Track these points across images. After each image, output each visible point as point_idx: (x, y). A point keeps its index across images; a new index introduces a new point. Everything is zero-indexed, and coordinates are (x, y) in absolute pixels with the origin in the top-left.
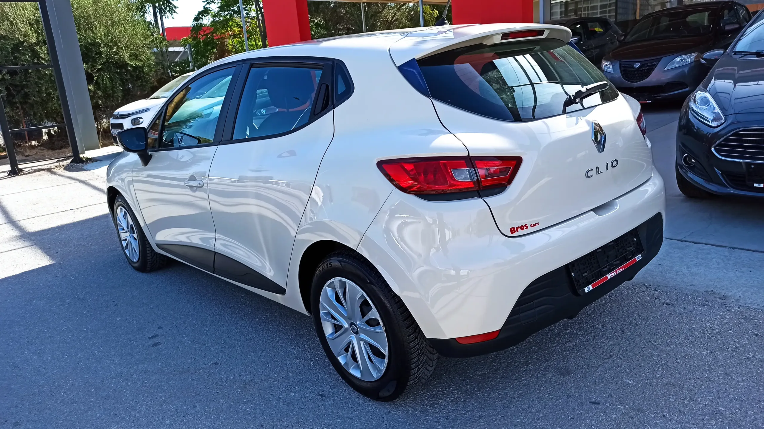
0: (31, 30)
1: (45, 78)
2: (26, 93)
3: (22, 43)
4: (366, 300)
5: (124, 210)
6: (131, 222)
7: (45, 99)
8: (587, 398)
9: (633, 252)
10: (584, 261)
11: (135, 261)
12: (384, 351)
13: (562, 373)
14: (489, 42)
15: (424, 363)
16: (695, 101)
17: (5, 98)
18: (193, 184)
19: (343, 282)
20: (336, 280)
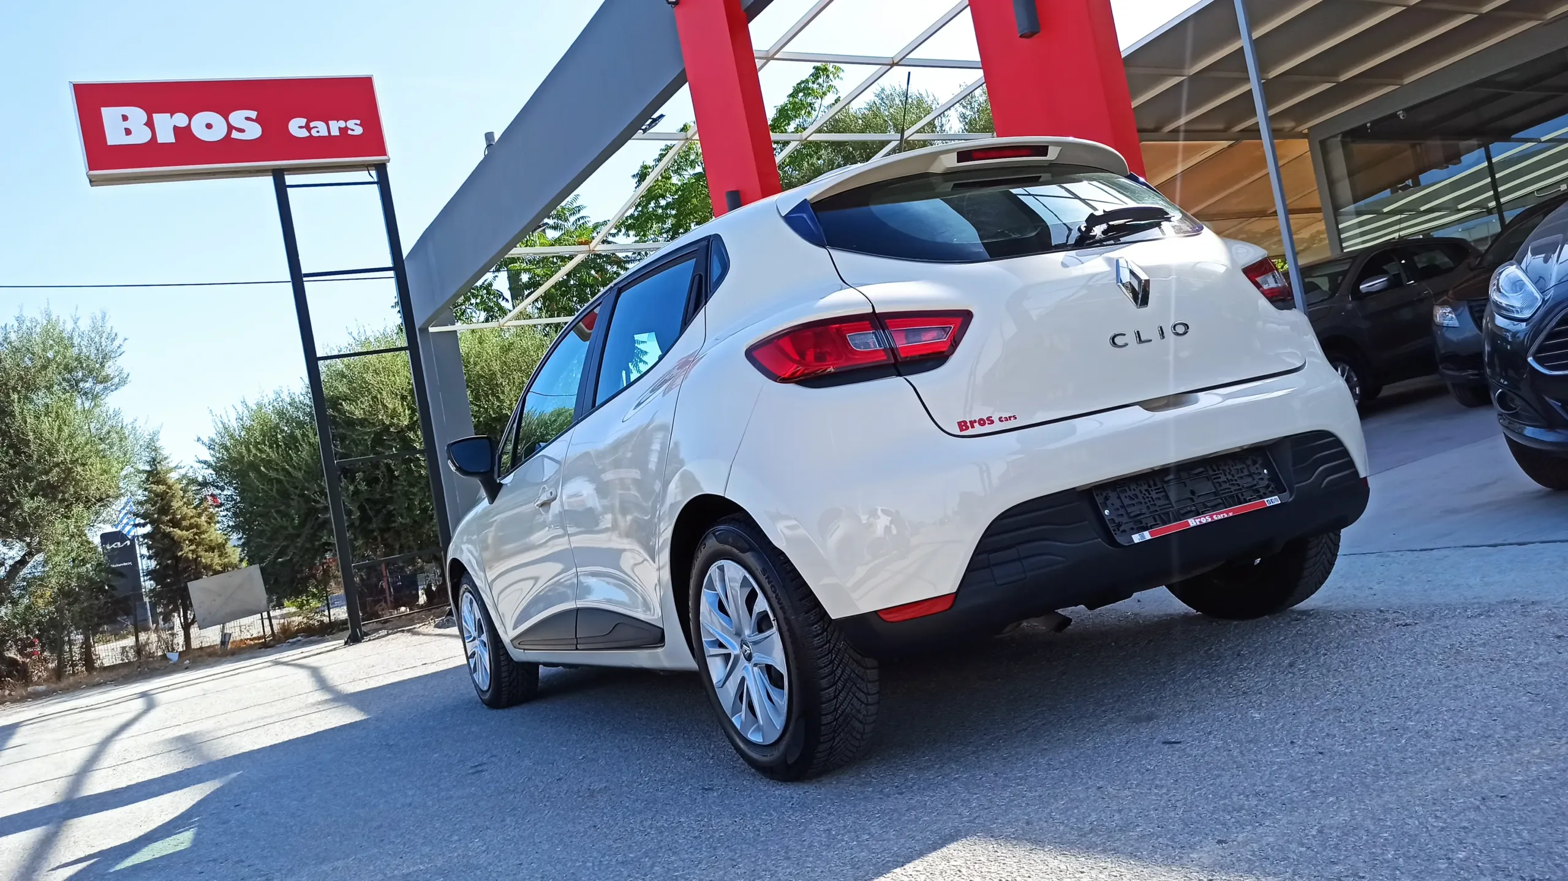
0: (402, 405)
1: (420, 483)
2: (389, 512)
3: (389, 428)
4: (752, 589)
5: (470, 596)
6: (478, 615)
7: (417, 518)
8: (1162, 740)
9: (1259, 492)
10: (1133, 492)
11: (485, 688)
12: (782, 668)
13: (1137, 720)
14: (938, 168)
15: (846, 681)
16: (1499, 290)
17: (357, 523)
18: (544, 498)
19: (721, 569)
20: (713, 570)
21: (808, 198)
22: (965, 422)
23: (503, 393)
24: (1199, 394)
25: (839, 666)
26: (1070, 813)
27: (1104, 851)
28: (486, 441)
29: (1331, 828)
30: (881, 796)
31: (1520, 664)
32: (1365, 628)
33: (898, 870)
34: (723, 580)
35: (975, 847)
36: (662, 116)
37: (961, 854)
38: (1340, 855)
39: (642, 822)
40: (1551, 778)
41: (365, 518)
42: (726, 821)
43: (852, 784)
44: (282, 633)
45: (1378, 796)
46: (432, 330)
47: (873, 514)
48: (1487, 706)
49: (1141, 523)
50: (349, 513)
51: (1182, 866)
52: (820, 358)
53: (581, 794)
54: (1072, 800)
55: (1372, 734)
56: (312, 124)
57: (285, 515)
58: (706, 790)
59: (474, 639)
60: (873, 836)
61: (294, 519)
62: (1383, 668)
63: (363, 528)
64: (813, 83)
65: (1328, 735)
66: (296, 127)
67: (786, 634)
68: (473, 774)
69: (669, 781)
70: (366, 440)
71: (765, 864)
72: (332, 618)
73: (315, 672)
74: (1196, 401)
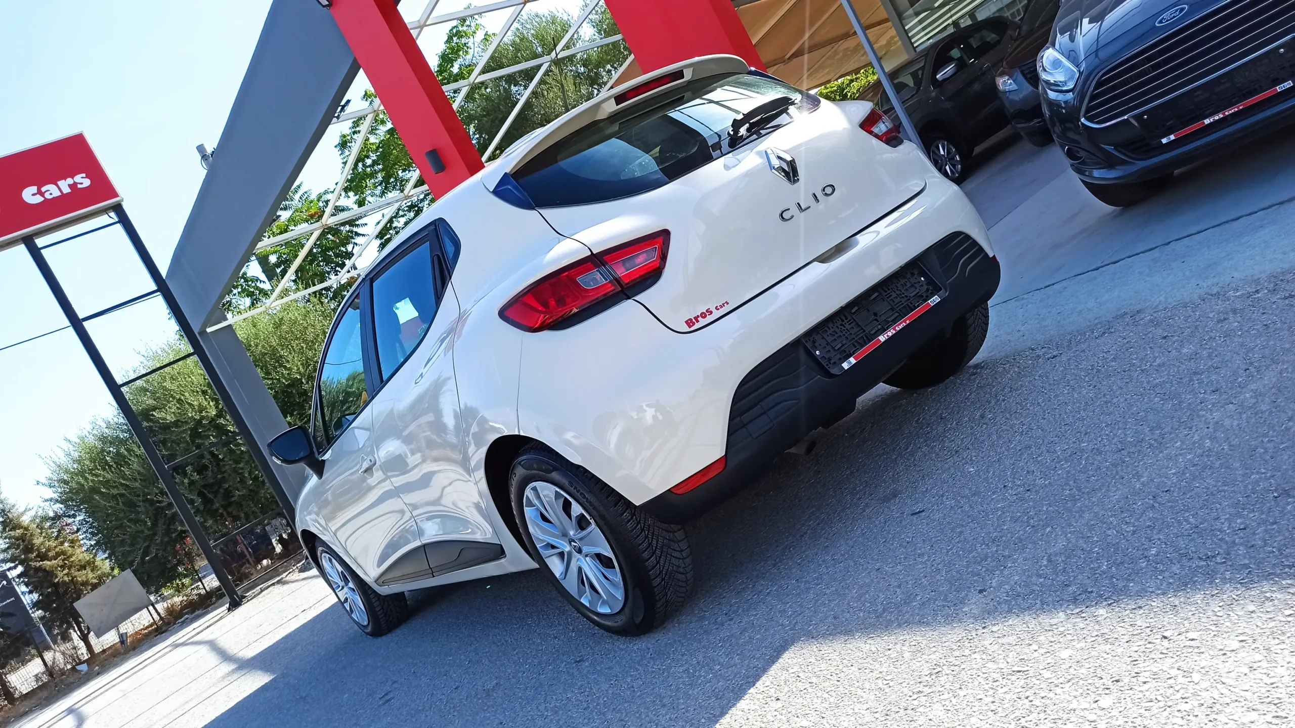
0: (206, 399)
1: (243, 458)
2: (226, 490)
3: (199, 423)
4: (566, 499)
5: (328, 556)
6: (340, 569)
7: (251, 488)
8: (910, 512)
9: (923, 296)
10: (832, 330)
11: (366, 623)
12: (608, 552)
13: (886, 499)
14: (603, 114)
15: (662, 547)
16: (1045, 70)
17: (202, 508)
18: (366, 465)
19: (535, 489)
20: (528, 492)
21: (508, 171)
22: (691, 320)
23: (288, 361)
24: (858, 236)
25: (652, 538)
26: (863, 599)
27: (899, 626)
28: (300, 430)
29: (1056, 555)
30: (717, 626)
31: (1145, 369)
32: (1025, 368)
33: (752, 690)
34: (538, 497)
35: (804, 651)
36: (348, 101)
37: (795, 661)
38: (1069, 577)
39: (537, 707)
40: (1194, 465)
41: (206, 501)
42: (605, 686)
43: (691, 622)
44: (169, 615)
45: (1080, 516)
46: (209, 330)
47: (641, 410)
48: (1133, 414)
49: (845, 352)
50: (192, 502)
51: (960, 621)
52: (561, 302)
53: (479, 696)
54: (861, 587)
55: (1060, 462)
56: (43, 189)
57: (137, 521)
58: (579, 662)
59: (343, 588)
60: (722, 665)
61: (146, 522)
62: (1049, 401)
63: (208, 510)
64: (462, 25)
65: (1028, 472)
66: (30, 195)
67: (605, 528)
68: (384, 704)
69: (546, 663)
70: (185, 437)
71: (648, 716)
72: (208, 589)
73: (213, 645)
74: (857, 243)
